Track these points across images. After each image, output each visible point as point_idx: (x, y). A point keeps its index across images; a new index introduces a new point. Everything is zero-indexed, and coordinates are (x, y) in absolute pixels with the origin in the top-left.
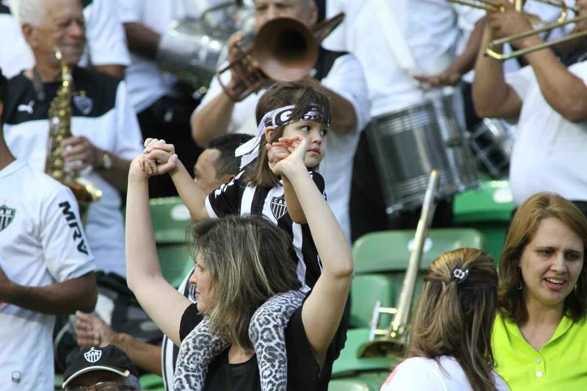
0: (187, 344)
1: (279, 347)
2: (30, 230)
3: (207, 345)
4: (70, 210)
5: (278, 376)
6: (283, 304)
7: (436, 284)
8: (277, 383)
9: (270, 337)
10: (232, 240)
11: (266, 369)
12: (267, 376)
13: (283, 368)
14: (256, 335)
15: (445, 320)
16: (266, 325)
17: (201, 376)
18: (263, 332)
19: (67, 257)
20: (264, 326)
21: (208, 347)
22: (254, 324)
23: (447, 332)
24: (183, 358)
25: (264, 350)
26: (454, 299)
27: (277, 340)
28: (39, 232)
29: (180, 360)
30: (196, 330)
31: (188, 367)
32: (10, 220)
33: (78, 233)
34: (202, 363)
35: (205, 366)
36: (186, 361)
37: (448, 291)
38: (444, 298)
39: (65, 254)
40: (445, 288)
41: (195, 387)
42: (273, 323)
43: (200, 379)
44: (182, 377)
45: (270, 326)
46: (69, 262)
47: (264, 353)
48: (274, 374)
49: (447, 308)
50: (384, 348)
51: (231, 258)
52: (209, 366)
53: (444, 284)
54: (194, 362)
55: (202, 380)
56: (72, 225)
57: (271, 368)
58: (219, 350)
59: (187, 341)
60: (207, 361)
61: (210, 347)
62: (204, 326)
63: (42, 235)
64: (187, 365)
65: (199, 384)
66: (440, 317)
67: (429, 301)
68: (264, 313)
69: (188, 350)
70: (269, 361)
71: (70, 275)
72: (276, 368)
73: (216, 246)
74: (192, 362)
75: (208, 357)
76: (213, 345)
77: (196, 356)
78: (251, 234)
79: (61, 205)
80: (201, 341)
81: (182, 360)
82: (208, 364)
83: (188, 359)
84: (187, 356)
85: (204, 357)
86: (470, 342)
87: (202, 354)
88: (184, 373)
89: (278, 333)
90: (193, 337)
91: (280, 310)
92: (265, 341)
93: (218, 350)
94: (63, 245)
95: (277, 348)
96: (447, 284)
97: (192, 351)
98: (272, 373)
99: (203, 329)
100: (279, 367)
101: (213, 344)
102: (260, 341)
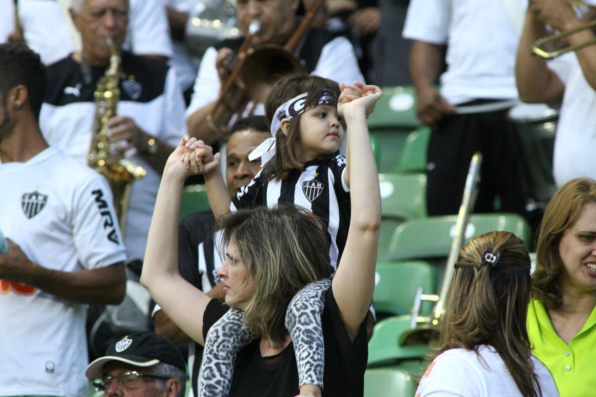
0: (217, 331)
1: (317, 331)
2: (62, 216)
3: (237, 332)
4: (103, 198)
5: (316, 357)
6: (318, 290)
7: (467, 270)
8: (315, 364)
9: (307, 321)
10: (269, 231)
11: (304, 351)
12: (304, 357)
13: (320, 351)
14: (293, 320)
15: (479, 306)
16: (304, 309)
17: (231, 364)
18: (300, 316)
19: (96, 246)
20: (302, 311)
21: (237, 335)
22: (291, 310)
23: (482, 319)
24: (212, 346)
25: (301, 333)
26: (488, 283)
27: (315, 325)
28: (71, 220)
29: (209, 348)
30: (224, 317)
31: (218, 355)
32: (42, 206)
33: (109, 221)
34: (231, 350)
35: (234, 353)
36: (215, 349)
37: (480, 276)
38: (477, 283)
39: (95, 241)
40: (477, 274)
41: (226, 375)
42: (310, 308)
43: (230, 366)
44: (212, 365)
45: (308, 311)
46: (97, 250)
47: (302, 336)
48: (311, 355)
49: (481, 294)
50: (426, 335)
51: (269, 248)
52: (238, 354)
53: (475, 269)
54: (224, 349)
55: (232, 367)
56: (103, 214)
57: (309, 350)
58: (248, 339)
59: (216, 328)
60: (236, 349)
61: (240, 335)
62: (233, 314)
63: (74, 222)
64: (216, 353)
65: (229, 372)
66: (474, 304)
67: (462, 288)
68: (301, 299)
69: (218, 337)
70: (306, 342)
71: (98, 263)
72: (314, 350)
73: (252, 237)
74: (221, 350)
75: (237, 345)
76: (242, 334)
77: (226, 343)
78: (288, 226)
79: (94, 193)
80: (231, 329)
81: (211, 347)
82: (237, 352)
83: (218, 347)
84: (216, 344)
85: (233, 345)
86: (505, 326)
87: (232, 342)
88: (215, 361)
89: (315, 318)
90: (222, 325)
91: (317, 296)
92: (303, 324)
93: (246, 339)
94: (93, 233)
95: (315, 332)
96: (478, 269)
97: (221, 338)
98: (309, 354)
99: (232, 317)
100: (317, 349)
101: (242, 332)
102: (298, 325)
